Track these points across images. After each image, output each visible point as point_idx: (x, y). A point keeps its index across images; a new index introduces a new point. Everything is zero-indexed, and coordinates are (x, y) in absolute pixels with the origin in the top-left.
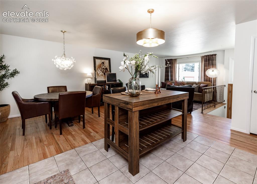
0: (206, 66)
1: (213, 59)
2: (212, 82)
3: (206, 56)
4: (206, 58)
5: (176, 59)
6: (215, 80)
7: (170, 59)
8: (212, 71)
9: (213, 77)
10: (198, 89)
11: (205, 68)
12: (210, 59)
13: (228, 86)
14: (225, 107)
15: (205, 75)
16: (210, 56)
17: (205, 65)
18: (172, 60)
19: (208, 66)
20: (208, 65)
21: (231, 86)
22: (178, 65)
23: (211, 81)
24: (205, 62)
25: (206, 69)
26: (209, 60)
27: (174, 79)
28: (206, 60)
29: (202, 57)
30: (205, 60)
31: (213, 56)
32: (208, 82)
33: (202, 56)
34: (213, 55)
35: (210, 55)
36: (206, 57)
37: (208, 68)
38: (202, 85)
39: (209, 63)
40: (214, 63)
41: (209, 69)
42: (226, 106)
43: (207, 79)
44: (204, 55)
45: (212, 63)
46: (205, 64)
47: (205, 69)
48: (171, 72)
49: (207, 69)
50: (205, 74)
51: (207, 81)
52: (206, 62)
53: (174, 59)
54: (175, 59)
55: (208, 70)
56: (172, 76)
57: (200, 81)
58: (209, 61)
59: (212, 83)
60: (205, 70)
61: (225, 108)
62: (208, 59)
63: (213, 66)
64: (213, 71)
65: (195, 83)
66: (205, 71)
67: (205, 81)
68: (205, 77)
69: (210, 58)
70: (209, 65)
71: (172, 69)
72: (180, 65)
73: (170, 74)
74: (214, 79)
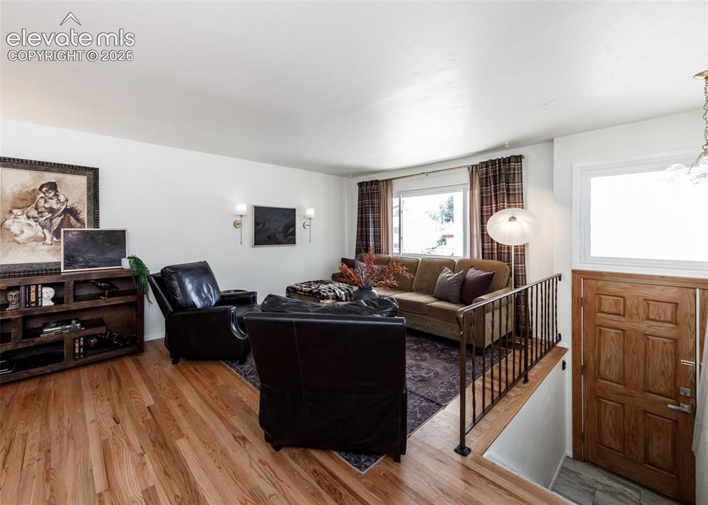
0: (487, 200)
1: (512, 176)
2: (509, 261)
3: (486, 164)
4: (487, 173)
5: (391, 180)
6: (521, 251)
7: (372, 181)
8: (507, 219)
9: (513, 244)
10: (459, 287)
11: (482, 208)
12: (500, 175)
13: (574, 279)
14: (564, 363)
15: (483, 235)
16: (499, 164)
17: (482, 198)
18: (377, 182)
19: (493, 202)
20: (493, 197)
21: (584, 279)
22: (395, 201)
23: (506, 255)
24: (481, 186)
25: (487, 212)
26: (498, 177)
27: (384, 248)
28: (486, 178)
29: (473, 170)
30: (481, 180)
31: (509, 163)
32: (495, 262)
33: (473, 166)
34: (509, 159)
35: (499, 160)
36: (487, 167)
37: (494, 208)
38: (473, 273)
39: (496, 191)
40: (514, 190)
41: (497, 211)
42: (568, 357)
43: (492, 250)
44: (478, 163)
45: (508, 190)
46: (482, 193)
47: (482, 211)
48: (377, 224)
49: (492, 211)
50: (483, 229)
51: (492, 259)
52: (487, 186)
53: (383, 181)
54: (387, 181)
55: (495, 215)
56: (377, 238)
57: (468, 257)
58: (495, 184)
59: (510, 265)
60: (482, 216)
61: (564, 368)
62: (495, 176)
63: (512, 199)
64: (513, 218)
65: (451, 264)
66: (485, 218)
67: (483, 258)
68: (483, 242)
69: (500, 170)
70: (496, 195)
71: (379, 213)
72: (403, 199)
73: (371, 229)
74: (516, 250)
